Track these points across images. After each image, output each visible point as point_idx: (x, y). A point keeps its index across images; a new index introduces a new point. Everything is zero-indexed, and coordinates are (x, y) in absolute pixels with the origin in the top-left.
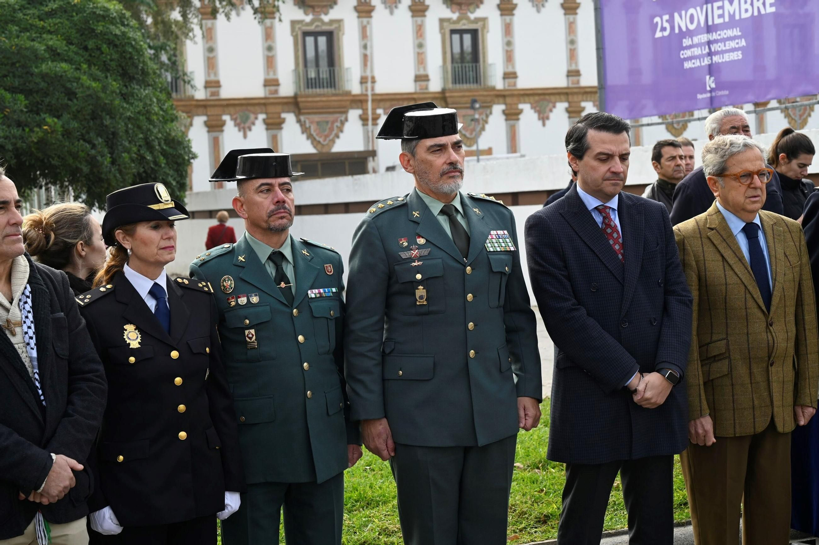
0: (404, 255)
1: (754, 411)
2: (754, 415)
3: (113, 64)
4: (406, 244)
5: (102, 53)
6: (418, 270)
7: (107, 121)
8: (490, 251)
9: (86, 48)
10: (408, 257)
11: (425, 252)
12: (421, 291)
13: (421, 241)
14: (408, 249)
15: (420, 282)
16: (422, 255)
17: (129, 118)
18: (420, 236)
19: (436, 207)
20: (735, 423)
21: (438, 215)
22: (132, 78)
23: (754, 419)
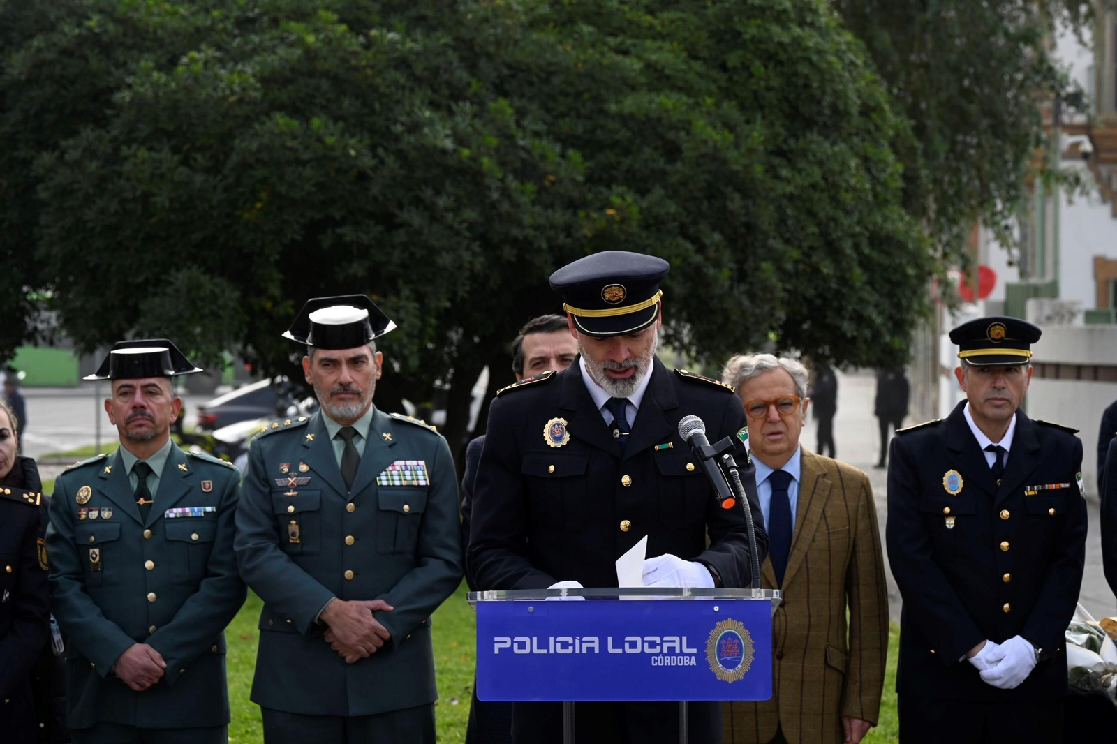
0: (280, 482)
1: (756, 717)
2: (757, 721)
3: (771, 97)
4: (286, 470)
5: (751, 75)
6: (291, 501)
7: (735, 203)
8: (381, 486)
9: (723, 67)
10: (285, 484)
11: (304, 480)
12: (294, 526)
13: (304, 468)
14: (287, 475)
15: (293, 516)
16: (300, 483)
17: (791, 197)
18: (304, 463)
19: (333, 429)
20: (733, 731)
21: (335, 438)
22: (809, 124)
23: (757, 726)
